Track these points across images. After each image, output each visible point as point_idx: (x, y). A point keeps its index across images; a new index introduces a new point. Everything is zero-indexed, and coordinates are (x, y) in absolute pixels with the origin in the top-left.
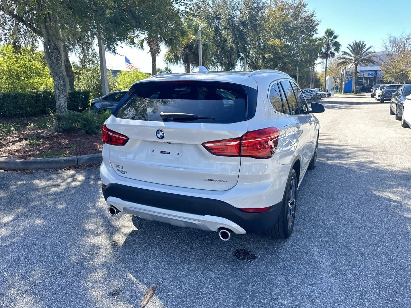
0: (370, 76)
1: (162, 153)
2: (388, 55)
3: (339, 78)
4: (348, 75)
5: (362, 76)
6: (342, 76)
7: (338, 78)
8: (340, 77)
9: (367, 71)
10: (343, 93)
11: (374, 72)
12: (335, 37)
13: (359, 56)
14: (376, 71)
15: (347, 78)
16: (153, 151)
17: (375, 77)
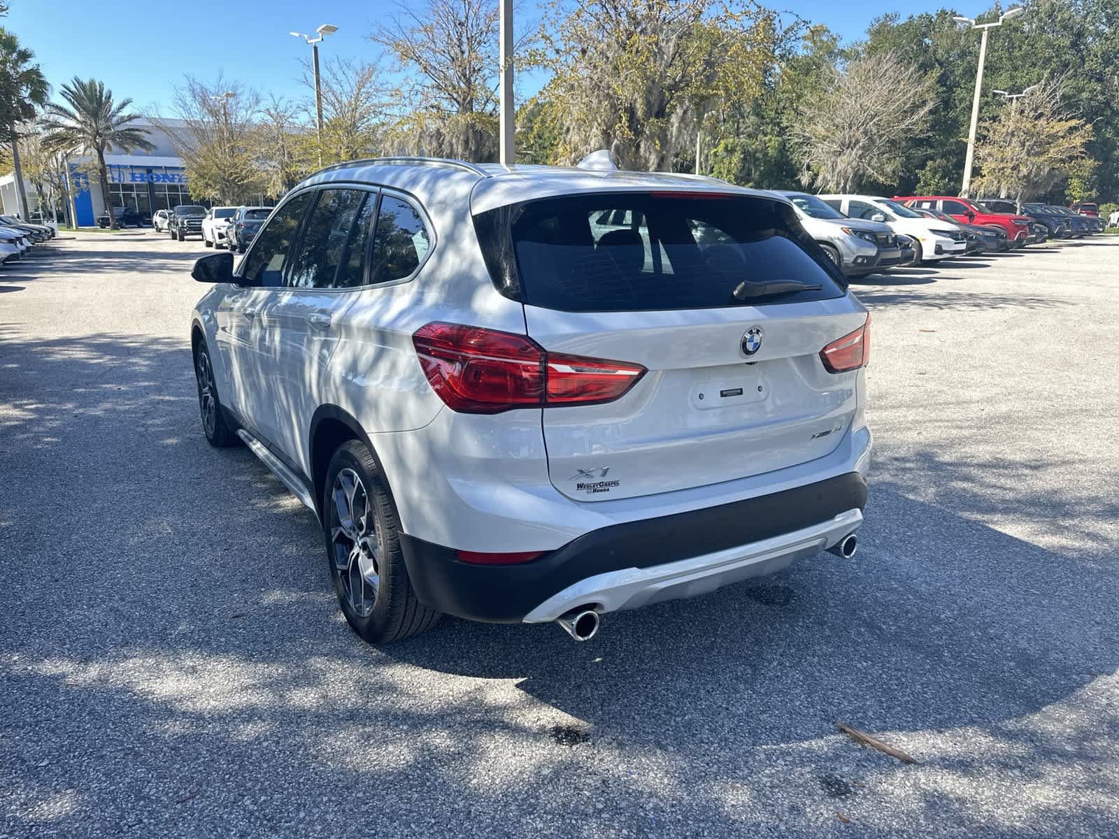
0: (138, 181)
1: (726, 396)
2: (195, 130)
3: (52, 181)
4: (77, 175)
5: (116, 182)
6: (60, 177)
7: (47, 181)
8: (56, 180)
9: (125, 167)
10: (74, 228)
11: (144, 172)
12: (24, 56)
13: (102, 124)
14: (149, 170)
15: (77, 184)
16: (701, 396)
17: (151, 184)
